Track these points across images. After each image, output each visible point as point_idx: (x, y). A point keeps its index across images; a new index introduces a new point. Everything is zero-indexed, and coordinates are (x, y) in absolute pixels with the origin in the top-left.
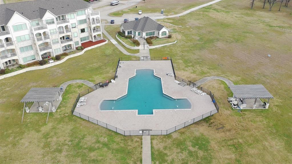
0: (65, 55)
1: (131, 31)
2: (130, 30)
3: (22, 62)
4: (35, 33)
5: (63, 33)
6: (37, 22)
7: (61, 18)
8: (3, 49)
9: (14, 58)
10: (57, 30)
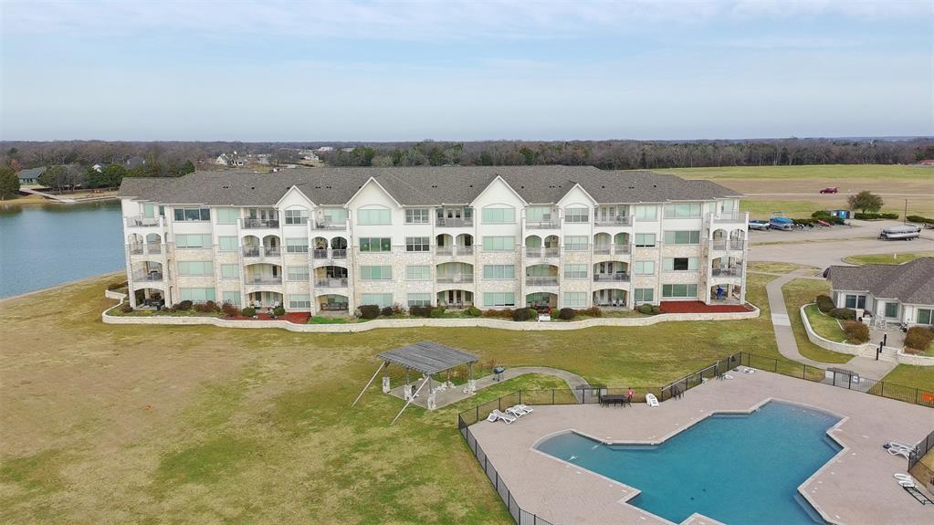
0: (594, 313)
1: (863, 298)
2: (857, 294)
3: (479, 303)
4: (527, 234)
5: (608, 252)
7: (617, 212)
8: (448, 259)
9: (465, 287)
10: (591, 241)
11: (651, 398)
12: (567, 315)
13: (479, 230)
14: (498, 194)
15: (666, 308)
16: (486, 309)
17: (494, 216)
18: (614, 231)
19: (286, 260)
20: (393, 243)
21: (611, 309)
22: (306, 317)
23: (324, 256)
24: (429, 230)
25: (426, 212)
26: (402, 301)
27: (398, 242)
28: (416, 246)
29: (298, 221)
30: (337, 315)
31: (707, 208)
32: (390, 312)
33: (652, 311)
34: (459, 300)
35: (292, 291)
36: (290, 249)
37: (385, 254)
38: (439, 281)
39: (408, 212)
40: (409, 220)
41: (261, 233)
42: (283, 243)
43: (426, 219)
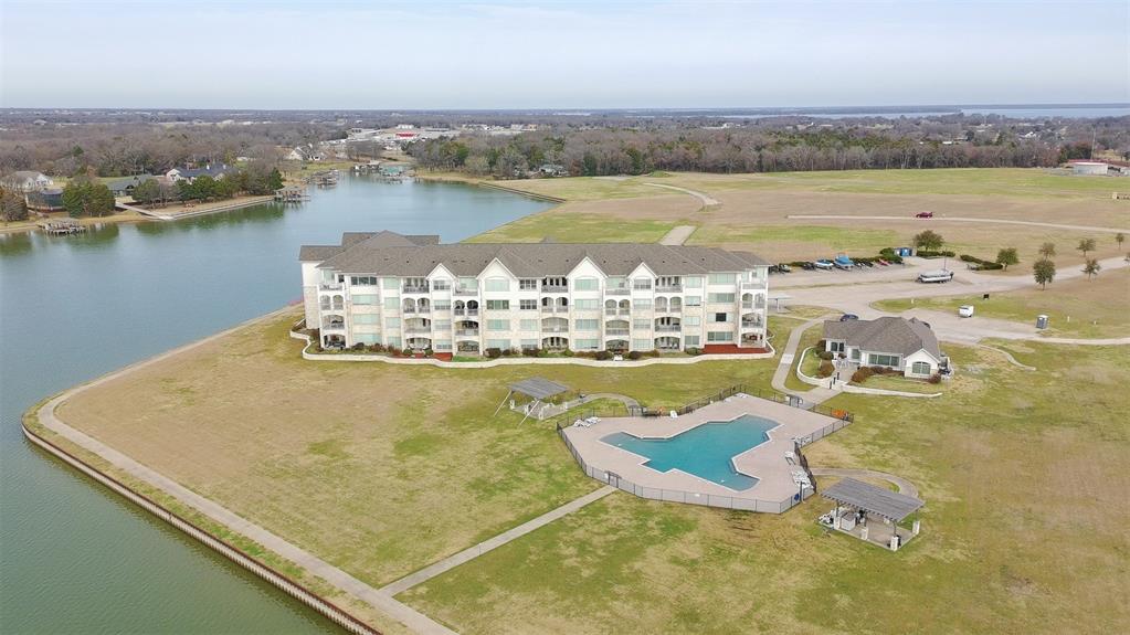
0: (654, 354)
1: (842, 345)
2: (839, 342)
3: (573, 347)
4: (607, 298)
5: (665, 310)
6: (621, 281)
7: (673, 282)
8: (550, 315)
9: (563, 335)
10: (653, 303)
11: (673, 414)
12: (634, 356)
13: (572, 295)
14: (586, 270)
15: (709, 349)
16: (578, 351)
17: (583, 285)
18: (669, 296)
19: (435, 316)
20: (510, 303)
21: (667, 351)
22: (448, 357)
23: (462, 313)
24: (536, 294)
25: (534, 282)
26: (516, 345)
27: (514, 303)
28: (527, 305)
29: (442, 288)
30: (471, 355)
31: (739, 277)
32: (508, 353)
33: (696, 352)
34: (558, 345)
35: (438, 337)
36: (437, 308)
37: (506, 312)
38: (544, 330)
39: (522, 282)
40: (522, 287)
41: (416, 297)
42: (432, 304)
43: (534, 287)
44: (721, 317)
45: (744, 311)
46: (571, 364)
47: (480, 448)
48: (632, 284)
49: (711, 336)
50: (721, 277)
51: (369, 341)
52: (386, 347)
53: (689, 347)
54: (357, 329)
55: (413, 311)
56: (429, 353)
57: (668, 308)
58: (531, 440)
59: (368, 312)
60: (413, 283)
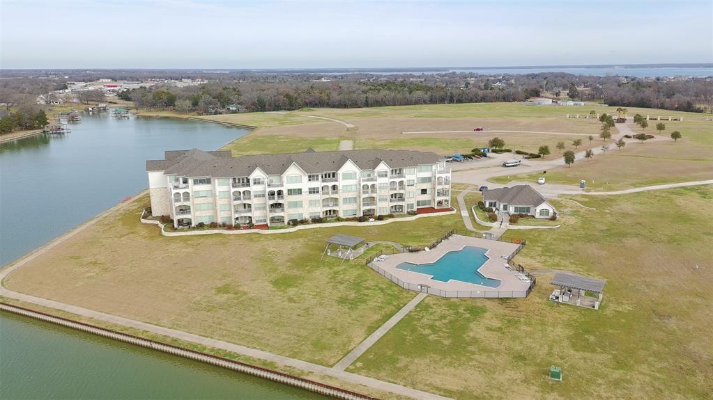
0: (391, 216)
1: (495, 203)
2: (493, 201)
3: (341, 215)
4: (362, 184)
5: (396, 189)
6: (368, 173)
7: (398, 172)
8: (327, 196)
9: (335, 208)
10: (389, 185)
11: (427, 249)
12: (380, 218)
13: (341, 183)
14: (349, 167)
15: (420, 211)
16: (345, 217)
17: (348, 176)
18: (398, 180)
19: (254, 202)
20: (303, 191)
21: (396, 214)
22: (265, 227)
23: (274, 198)
24: (318, 184)
25: (317, 176)
26: (306, 216)
27: (305, 190)
28: (313, 191)
29: (259, 183)
30: (279, 225)
31: (434, 167)
32: (303, 222)
33: (414, 213)
34: (332, 215)
35: (256, 215)
36: (256, 196)
37: (299, 196)
38: (323, 206)
39: (310, 176)
40: (310, 180)
41: (242, 189)
42: (252, 194)
43: (317, 179)
44: (424, 191)
45: (438, 187)
46: (343, 226)
47: (327, 280)
48: (376, 174)
49: (418, 203)
50: (424, 168)
51: (207, 221)
52: (221, 224)
53: (409, 210)
54: (198, 214)
55: (239, 199)
56: (251, 226)
57: (398, 188)
58: (356, 272)
59: (206, 202)
60: (237, 181)
